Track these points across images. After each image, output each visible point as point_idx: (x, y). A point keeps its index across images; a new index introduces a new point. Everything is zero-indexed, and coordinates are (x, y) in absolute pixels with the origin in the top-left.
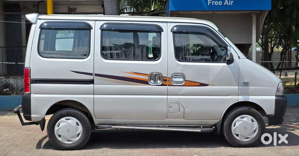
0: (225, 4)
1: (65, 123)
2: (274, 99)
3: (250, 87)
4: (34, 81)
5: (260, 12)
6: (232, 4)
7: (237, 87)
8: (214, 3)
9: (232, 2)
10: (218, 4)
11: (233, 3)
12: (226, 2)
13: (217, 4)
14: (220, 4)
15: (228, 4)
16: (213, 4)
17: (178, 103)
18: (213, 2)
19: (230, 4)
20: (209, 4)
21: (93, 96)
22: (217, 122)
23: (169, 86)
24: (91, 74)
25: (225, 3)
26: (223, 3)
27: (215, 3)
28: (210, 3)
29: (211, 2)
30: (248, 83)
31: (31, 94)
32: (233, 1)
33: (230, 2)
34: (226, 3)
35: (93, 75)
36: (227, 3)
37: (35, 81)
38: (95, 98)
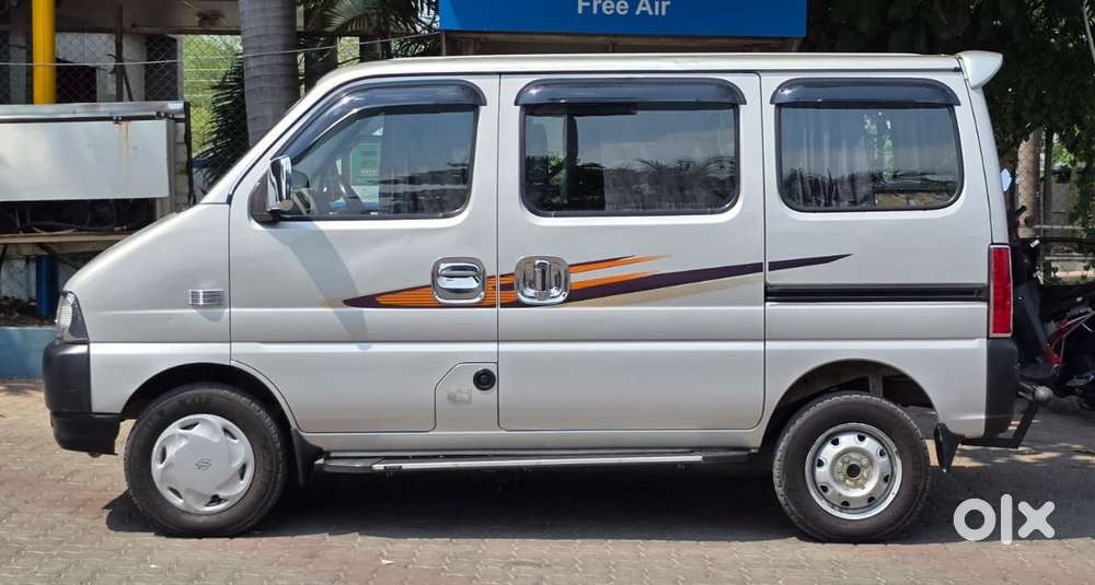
0: (638, 13)
5: (780, 42)
6: (663, 13)
9: (664, 4)
10: (615, 9)
11: (667, 7)
12: (644, 5)
13: (612, 12)
14: (622, 10)
15: (651, 13)
16: (595, 11)
19: (657, 13)
20: (580, 11)
25: (640, 8)
28: (584, 7)
32: (668, 3)
33: (657, 3)
34: (644, 9)
36: (648, 8)
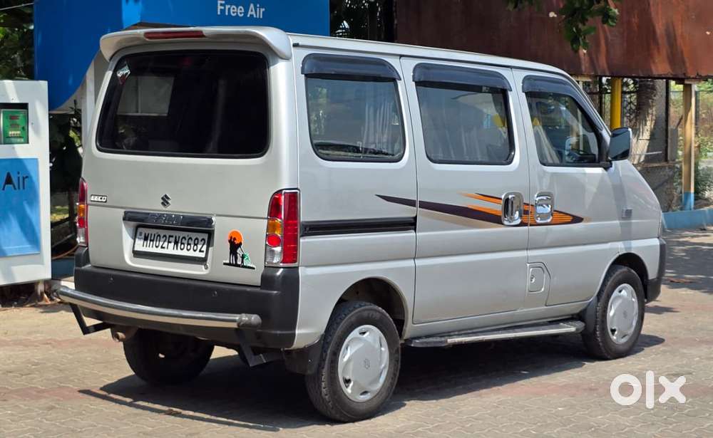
1: (361, 345)
2: (659, 244)
3: (633, 221)
4: (308, 229)
7: (617, 222)
8: (229, 9)
17: (541, 266)
18: (227, 7)
21: (412, 261)
22: (585, 306)
23: (531, 225)
24: (411, 203)
26: (246, 12)
27: (232, 11)
29: (223, 8)
30: (631, 210)
31: (300, 268)
35: (415, 206)
37: (310, 229)
38: (419, 267)
